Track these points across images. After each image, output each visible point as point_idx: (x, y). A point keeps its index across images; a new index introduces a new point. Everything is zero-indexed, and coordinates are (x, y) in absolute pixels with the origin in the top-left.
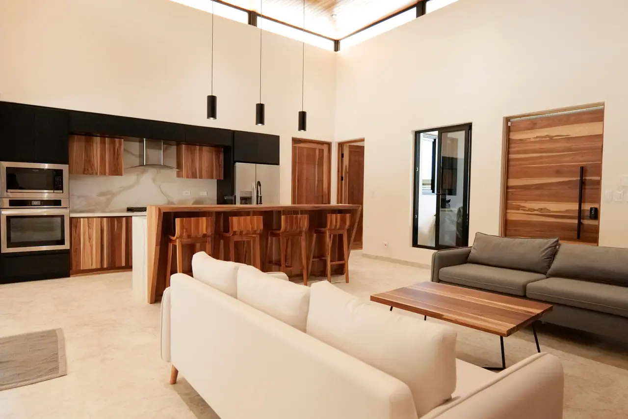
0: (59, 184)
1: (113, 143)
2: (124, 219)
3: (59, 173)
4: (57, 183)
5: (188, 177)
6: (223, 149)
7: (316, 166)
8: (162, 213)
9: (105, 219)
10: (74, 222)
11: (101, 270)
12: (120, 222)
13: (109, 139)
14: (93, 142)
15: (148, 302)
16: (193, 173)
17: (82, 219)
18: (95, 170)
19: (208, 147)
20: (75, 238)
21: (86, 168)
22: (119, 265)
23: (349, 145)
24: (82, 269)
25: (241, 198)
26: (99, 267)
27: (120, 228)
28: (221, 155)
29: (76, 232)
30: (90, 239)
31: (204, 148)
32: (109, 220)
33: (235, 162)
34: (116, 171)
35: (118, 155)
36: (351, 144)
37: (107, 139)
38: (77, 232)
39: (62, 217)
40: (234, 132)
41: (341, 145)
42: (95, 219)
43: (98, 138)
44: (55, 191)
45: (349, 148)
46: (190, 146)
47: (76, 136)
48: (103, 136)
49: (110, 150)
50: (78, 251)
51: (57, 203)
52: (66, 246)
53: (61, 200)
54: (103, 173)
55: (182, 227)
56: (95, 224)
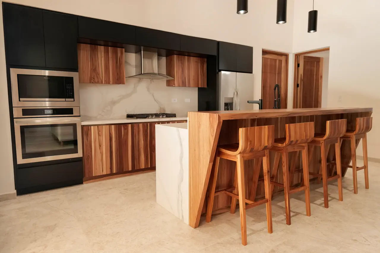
0: (70, 93)
1: (116, 53)
2: (130, 125)
3: (70, 80)
4: (68, 91)
5: (179, 86)
6: (206, 59)
7: (277, 74)
8: (222, 121)
9: (113, 127)
10: (86, 130)
11: (111, 175)
12: (126, 129)
13: (111, 47)
14: (97, 51)
15: (190, 225)
16: (183, 82)
17: (92, 127)
18: (100, 78)
19: (195, 58)
20: (87, 146)
21: (92, 76)
22: (127, 170)
23: (304, 56)
24: (94, 176)
25: (225, 104)
26: (109, 173)
27: (127, 134)
28: (205, 65)
29: (87, 140)
30: (100, 146)
31: (192, 58)
32: (116, 126)
33: (220, 71)
34: (119, 80)
35: (120, 64)
36: (305, 55)
37: (110, 48)
38: (89, 139)
39: (74, 126)
40: (218, 43)
41: (297, 56)
42: (104, 126)
43: (102, 47)
44: (67, 100)
45: (304, 58)
46: (180, 56)
47: (82, 44)
48: (106, 45)
49: (113, 60)
50: (90, 157)
51: (68, 112)
52: (79, 154)
53: (72, 109)
54: (108, 82)
55: (247, 139)
56: (105, 130)
